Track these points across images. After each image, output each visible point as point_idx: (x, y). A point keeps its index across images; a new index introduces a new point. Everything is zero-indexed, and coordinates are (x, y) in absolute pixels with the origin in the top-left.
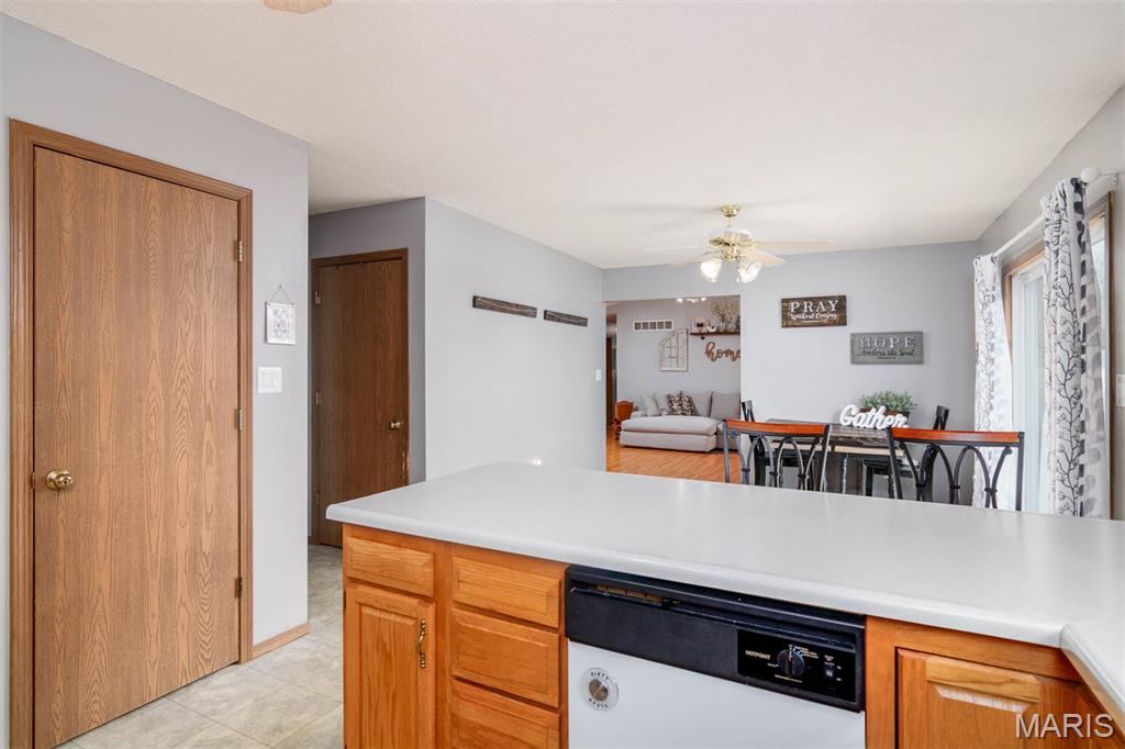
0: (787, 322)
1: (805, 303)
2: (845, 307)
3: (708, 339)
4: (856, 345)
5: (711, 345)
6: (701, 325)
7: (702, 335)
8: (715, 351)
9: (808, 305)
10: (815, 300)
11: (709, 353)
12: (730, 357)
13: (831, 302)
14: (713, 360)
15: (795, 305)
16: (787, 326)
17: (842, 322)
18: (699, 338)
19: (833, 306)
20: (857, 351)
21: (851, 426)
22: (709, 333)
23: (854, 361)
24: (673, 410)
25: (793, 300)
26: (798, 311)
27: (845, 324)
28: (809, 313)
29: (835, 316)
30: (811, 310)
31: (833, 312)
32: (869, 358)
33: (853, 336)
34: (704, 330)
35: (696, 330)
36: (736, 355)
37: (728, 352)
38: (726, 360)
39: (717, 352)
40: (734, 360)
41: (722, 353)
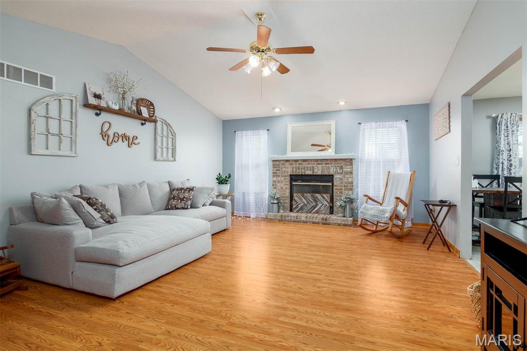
5: (108, 125)
6: (99, 97)
8: (110, 133)
11: (104, 135)
12: (126, 143)
14: (109, 144)
22: (109, 110)
34: (103, 104)
36: (131, 141)
37: (125, 137)
38: (121, 145)
39: (114, 135)
40: (130, 146)
41: (119, 137)
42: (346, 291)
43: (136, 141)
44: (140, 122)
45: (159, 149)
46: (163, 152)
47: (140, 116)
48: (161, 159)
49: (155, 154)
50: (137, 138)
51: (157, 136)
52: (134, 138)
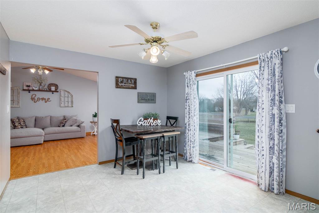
0: (117, 86)
1: (124, 79)
2: (136, 83)
3: (32, 93)
4: (140, 96)
5: (34, 96)
6: (28, 86)
9: (125, 80)
10: (127, 79)
11: (33, 99)
12: (44, 101)
13: (132, 80)
14: (35, 102)
15: (121, 80)
16: (117, 88)
17: (135, 88)
18: (28, 91)
19: (133, 82)
20: (140, 99)
21: (142, 125)
22: (33, 90)
23: (138, 102)
25: (120, 77)
26: (122, 82)
27: (136, 89)
28: (125, 83)
29: (133, 85)
30: (126, 82)
31: (133, 84)
32: (143, 101)
33: (138, 93)
34: (31, 88)
35: (25, 88)
36: (47, 100)
37: (43, 99)
38: (42, 102)
39: (38, 99)
40: (46, 102)
41: (40, 99)
45: (62, 102)
46: (65, 103)
47: (50, 90)
48: (64, 106)
49: (60, 104)
50: (50, 99)
51: (61, 97)
52: (48, 99)
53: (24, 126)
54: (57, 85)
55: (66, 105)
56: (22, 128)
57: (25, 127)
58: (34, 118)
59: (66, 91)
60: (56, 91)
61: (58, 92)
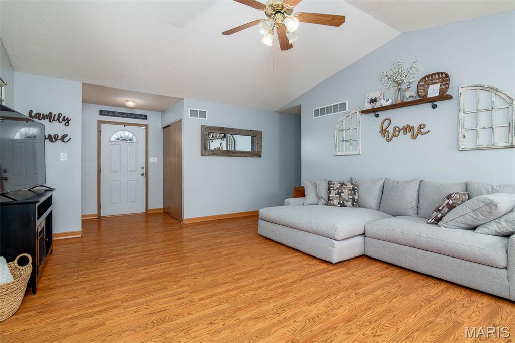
3: (383, 115)
5: (387, 122)
6: (373, 101)
7: (375, 111)
8: (391, 129)
11: (384, 132)
12: (409, 135)
14: (388, 140)
18: (373, 114)
22: (383, 109)
24: (329, 199)
34: (377, 105)
35: (368, 106)
36: (417, 132)
37: (407, 129)
38: (404, 139)
39: (395, 130)
40: (414, 137)
41: (400, 130)
42: (154, 293)
43: (423, 131)
44: (430, 104)
45: (466, 134)
46: (478, 135)
47: (423, 99)
48: (472, 147)
49: (458, 140)
50: (425, 126)
51: (461, 115)
52: (422, 126)
53: (347, 201)
54: (447, 76)
55: (483, 141)
56: (342, 205)
57: (349, 204)
58: (380, 183)
59: (483, 88)
60: (444, 96)
61: (450, 97)
